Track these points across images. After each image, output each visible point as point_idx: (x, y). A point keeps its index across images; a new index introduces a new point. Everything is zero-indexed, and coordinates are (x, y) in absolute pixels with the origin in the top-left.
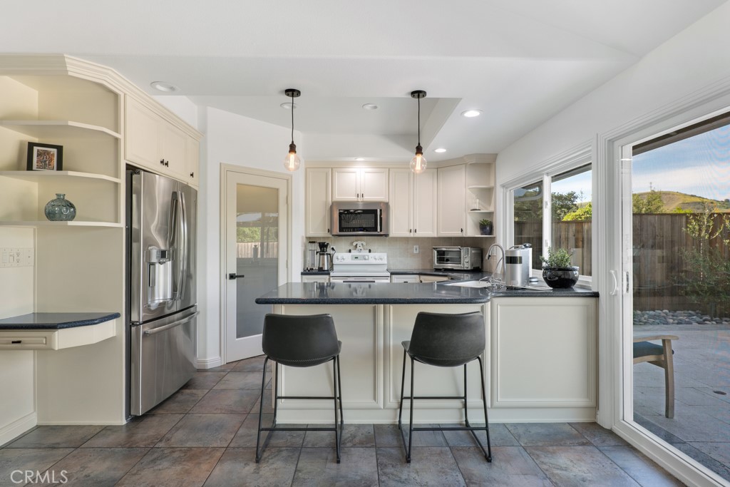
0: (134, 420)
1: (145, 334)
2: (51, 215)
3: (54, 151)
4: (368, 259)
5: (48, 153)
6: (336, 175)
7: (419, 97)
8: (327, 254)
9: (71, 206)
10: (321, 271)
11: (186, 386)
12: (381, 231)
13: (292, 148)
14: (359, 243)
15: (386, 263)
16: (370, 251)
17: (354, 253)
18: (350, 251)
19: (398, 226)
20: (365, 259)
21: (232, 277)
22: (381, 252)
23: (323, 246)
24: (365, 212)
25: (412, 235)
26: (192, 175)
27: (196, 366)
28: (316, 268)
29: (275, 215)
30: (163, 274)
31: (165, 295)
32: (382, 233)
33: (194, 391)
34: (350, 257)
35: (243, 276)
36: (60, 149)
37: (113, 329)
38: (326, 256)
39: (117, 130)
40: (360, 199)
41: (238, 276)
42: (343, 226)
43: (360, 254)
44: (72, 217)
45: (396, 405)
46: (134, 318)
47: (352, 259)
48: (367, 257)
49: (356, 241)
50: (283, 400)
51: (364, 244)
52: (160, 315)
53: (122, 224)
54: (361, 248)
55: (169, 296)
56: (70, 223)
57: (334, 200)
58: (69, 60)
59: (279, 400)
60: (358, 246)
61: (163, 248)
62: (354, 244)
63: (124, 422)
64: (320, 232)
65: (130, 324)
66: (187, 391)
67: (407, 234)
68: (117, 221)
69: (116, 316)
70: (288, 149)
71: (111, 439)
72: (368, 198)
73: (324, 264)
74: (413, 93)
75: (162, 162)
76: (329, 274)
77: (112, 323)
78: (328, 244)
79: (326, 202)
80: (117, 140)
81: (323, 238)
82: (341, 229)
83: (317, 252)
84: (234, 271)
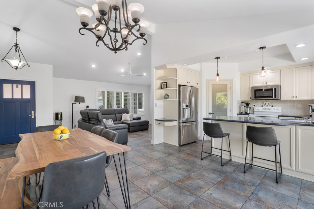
0: (181, 146)
1: (182, 126)
2: (165, 98)
3: (166, 84)
4: (271, 110)
5: (164, 84)
6: (254, 76)
7: (263, 49)
8: (249, 107)
9: (168, 95)
10: (246, 113)
11: (195, 142)
12: (275, 97)
13: (218, 75)
14: (267, 103)
15: (281, 111)
16: (272, 106)
17: (264, 107)
18: (262, 106)
19: (285, 95)
20: (270, 110)
21: (210, 114)
22: (279, 107)
23: (247, 104)
24: (267, 90)
25: (294, 99)
26: (197, 84)
27: (199, 139)
28: (244, 112)
29: (226, 93)
30: (187, 112)
31: (188, 117)
32: (275, 98)
33: (196, 144)
34: (262, 109)
35: (214, 114)
36: (167, 83)
37: (176, 123)
38: (248, 108)
39: (176, 77)
40: (265, 85)
41: (212, 114)
42: (256, 96)
43: (267, 107)
44: (168, 98)
45: (251, 159)
46: (180, 122)
47: (263, 109)
48: (270, 109)
49: (265, 102)
50: (214, 149)
51: (269, 103)
52: (187, 121)
53: (178, 99)
54: (268, 105)
55: (189, 117)
56: (167, 99)
57: (253, 86)
58: (167, 65)
59: (212, 148)
60: (266, 104)
61: (187, 105)
62: (264, 103)
63: (178, 146)
64: (247, 98)
65: (179, 123)
66: (194, 144)
67: (292, 99)
68: (176, 98)
69: (176, 120)
70: (216, 75)
71: (175, 148)
72: (269, 84)
73: (247, 111)
74: (260, 48)
75: (188, 82)
76: (248, 115)
77: (176, 122)
78: (249, 103)
79: (249, 87)
80: (176, 79)
81: (248, 101)
82: (255, 97)
83: (245, 107)
84: (211, 112)
